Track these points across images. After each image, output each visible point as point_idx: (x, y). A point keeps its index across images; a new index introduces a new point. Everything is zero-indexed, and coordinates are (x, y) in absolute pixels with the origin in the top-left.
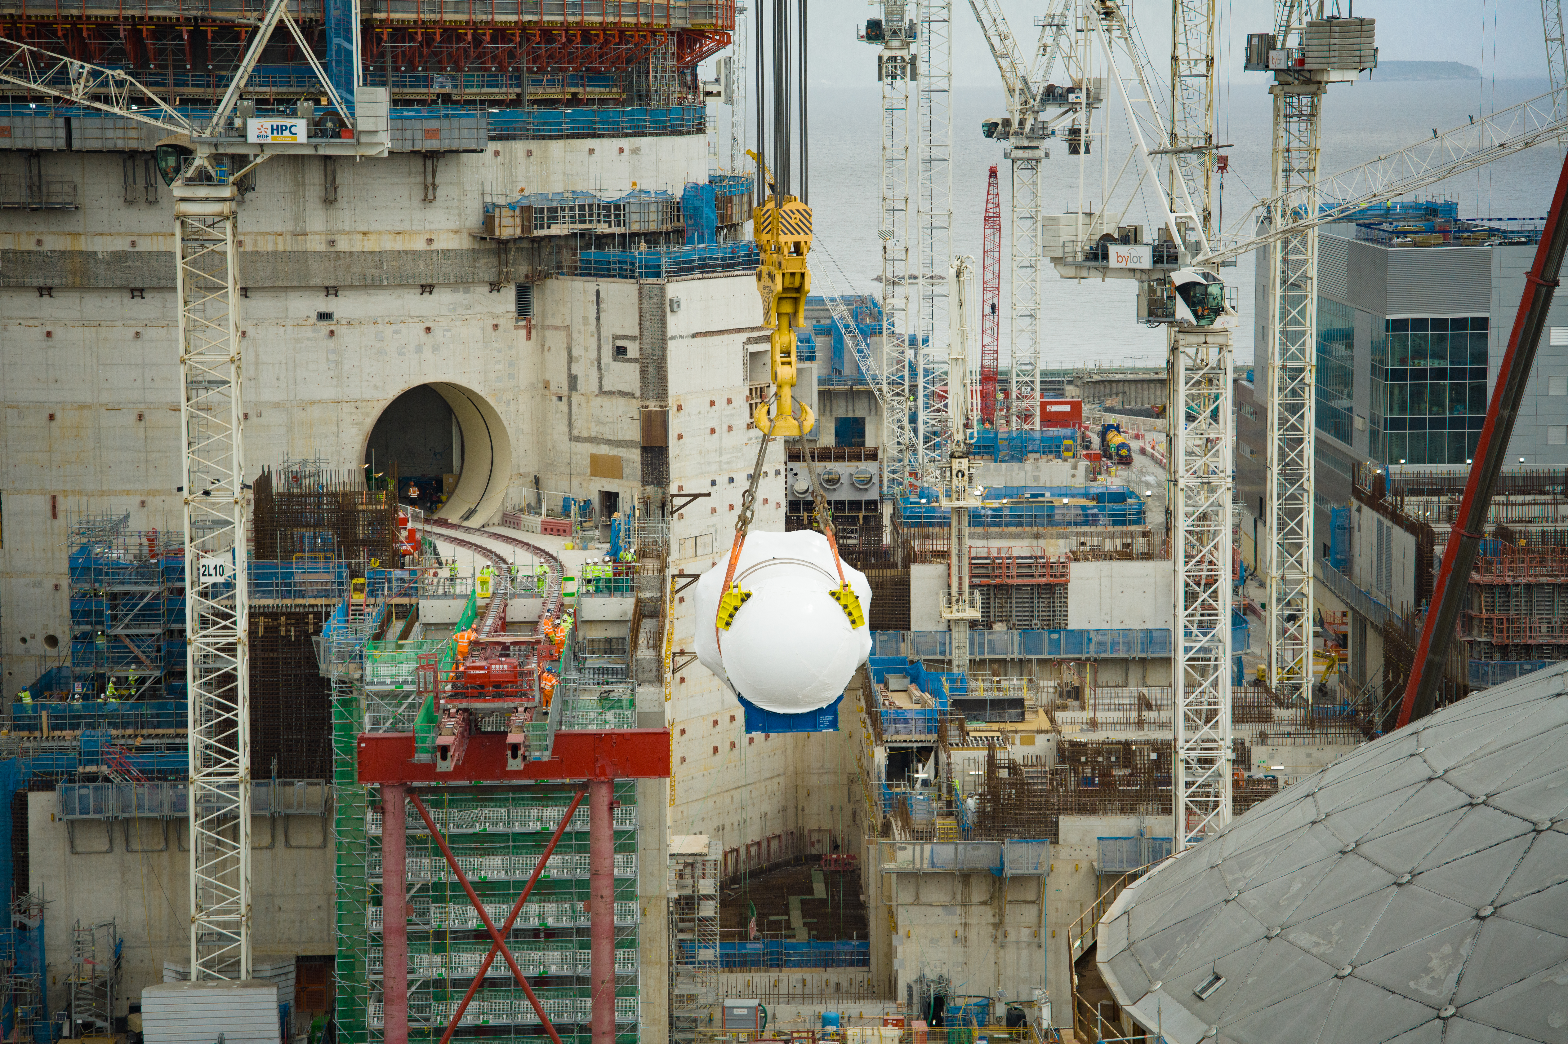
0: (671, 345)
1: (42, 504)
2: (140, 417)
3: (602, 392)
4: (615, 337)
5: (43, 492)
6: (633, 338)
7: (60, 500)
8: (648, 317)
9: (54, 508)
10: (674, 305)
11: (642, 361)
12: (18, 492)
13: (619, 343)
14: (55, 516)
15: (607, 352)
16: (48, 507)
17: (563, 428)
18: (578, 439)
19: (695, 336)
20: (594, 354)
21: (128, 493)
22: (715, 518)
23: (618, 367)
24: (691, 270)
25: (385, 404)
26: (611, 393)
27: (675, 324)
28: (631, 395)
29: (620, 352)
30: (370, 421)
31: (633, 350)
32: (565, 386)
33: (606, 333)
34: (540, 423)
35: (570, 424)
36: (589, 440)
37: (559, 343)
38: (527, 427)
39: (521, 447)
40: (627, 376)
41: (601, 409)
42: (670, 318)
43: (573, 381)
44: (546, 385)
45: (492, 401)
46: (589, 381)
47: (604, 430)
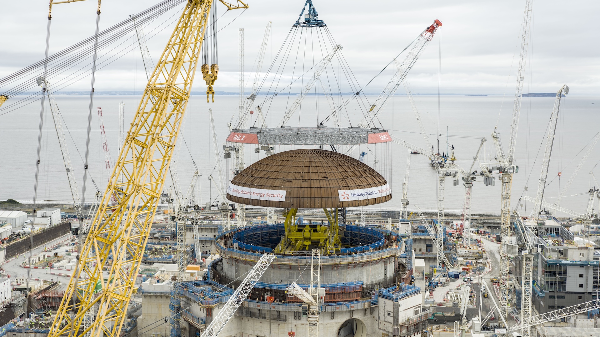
0: (399, 313)
2: (296, 326)
3: (385, 321)
4: (388, 311)
6: (392, 312)
8: (395, 308)
10: (400, 305)
11: (393, 317)
13: (389, 312)
15: (387, 313)
17: (377, 326)
18: (380, 329)
19: (405, 310)
20: (384, 314)
23: (388, 317)
24: (404, 297)
25: (342, 323)
26: (387, 322)
28: (391, 323)
29: (389, 314)
30: (339, 326)
31: (392, 314)
33: (386, 310)
34: (372, 324)
35: (378, 326)
36: (382, 330)
37: (376, 310)
38: (370, 325)
39: (369, 329)
40: (391, 319)
41: (385, 324)
42: (399, 308)
43: (379, 318)
44: (374, 317)
45: (363, 321)
46: (382, 318)
47: (385, 329)
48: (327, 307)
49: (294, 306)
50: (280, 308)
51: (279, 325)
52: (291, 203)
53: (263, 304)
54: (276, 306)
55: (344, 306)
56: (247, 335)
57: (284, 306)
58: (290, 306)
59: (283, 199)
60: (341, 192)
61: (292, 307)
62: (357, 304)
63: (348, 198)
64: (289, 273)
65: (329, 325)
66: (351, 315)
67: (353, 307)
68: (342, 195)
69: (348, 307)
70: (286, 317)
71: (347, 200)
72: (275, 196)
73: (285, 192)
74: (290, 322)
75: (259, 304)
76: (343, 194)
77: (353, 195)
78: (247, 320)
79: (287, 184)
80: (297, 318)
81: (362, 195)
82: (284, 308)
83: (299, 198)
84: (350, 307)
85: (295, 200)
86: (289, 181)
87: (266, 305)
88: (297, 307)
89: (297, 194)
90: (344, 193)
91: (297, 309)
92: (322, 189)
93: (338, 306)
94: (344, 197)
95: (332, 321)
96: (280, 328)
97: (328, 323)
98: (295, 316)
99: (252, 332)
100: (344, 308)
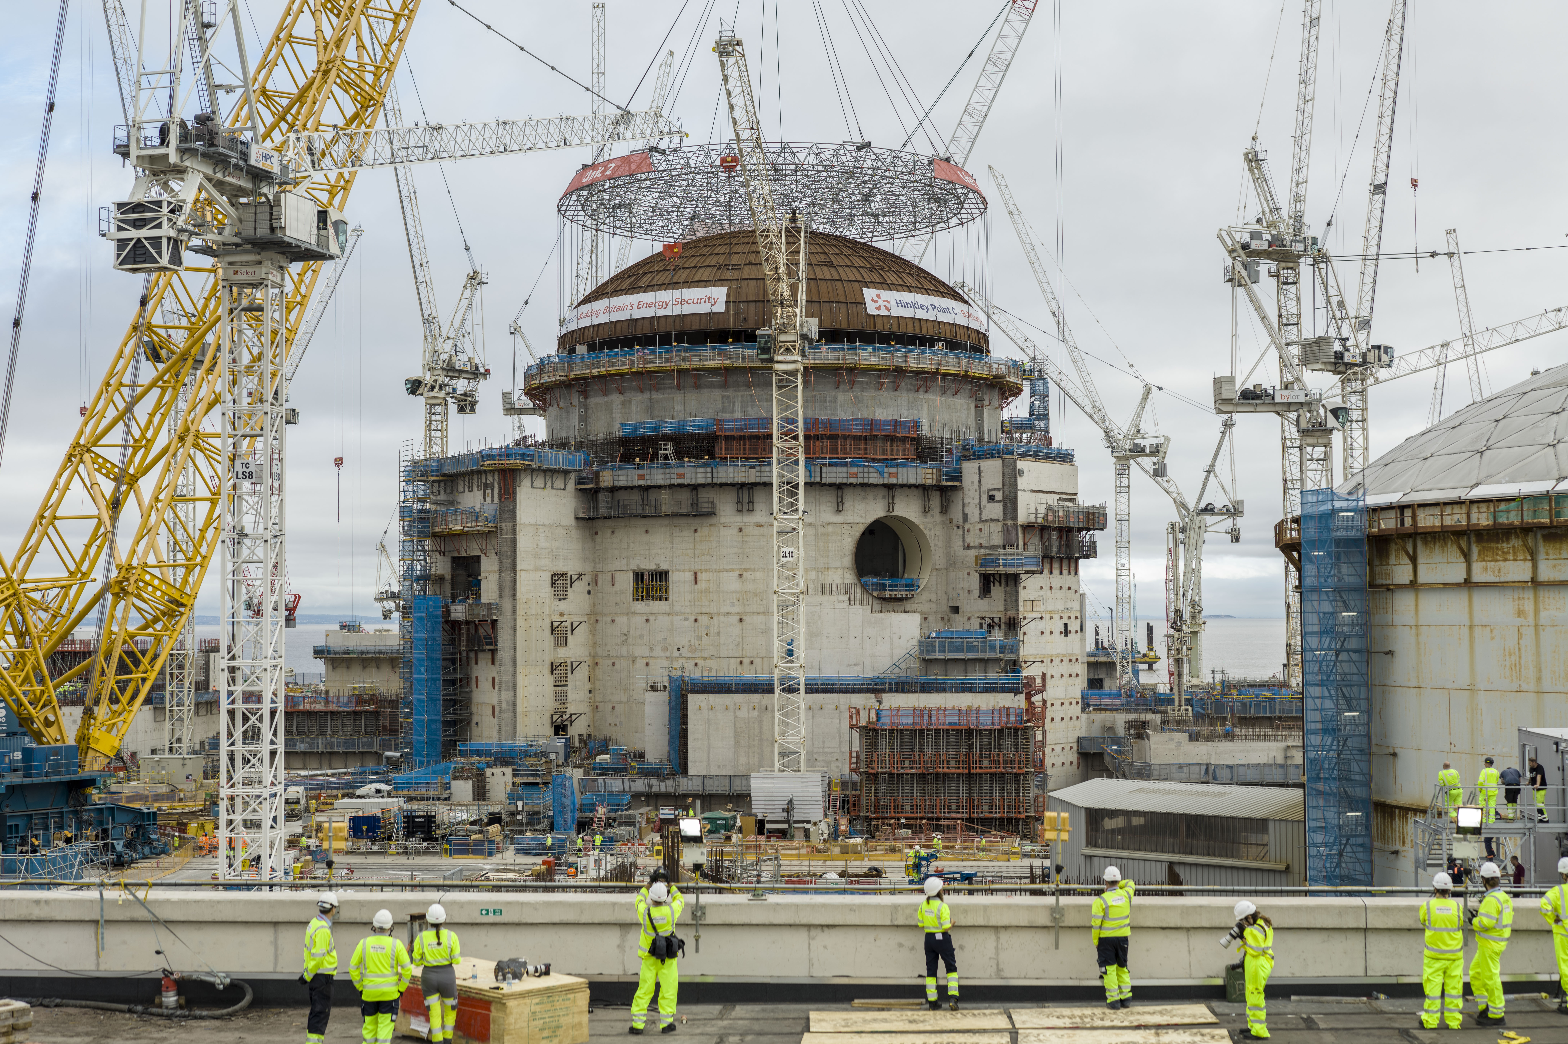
0: (1019, 493)
1: (689, 576)
2: (740, 530)
3: (981, 521)
4: (989, 490)
5: (690, 571)
6: (999, 489)
7: (699, 574)
8: (1007, 476)
9: (696, 578)
10: (1021, 473)
11: (1004, 501)
12: (678, 571)
13: (991, 493)
14: (696, 583)
15: (985, 498)
16: (693, 578)
17: (960, 542)
18: (968, 547)
19: (1033, 491)
20: (977, 501)
21: (733, 570)
22: (1042, 593)
23: (991, 506)
24: (1030, 456)
25: (866, 525)
26: (986, 521)
27: (1022, 483)
28: (998, 520)
29: (991, 498)
30: (858, 534)
31: (999, 496)
32: (961, 520)
33: (984, 488)
34: (948, 541)
35: (964, 541)
36: (975, 547)
37: (957, 499)
38: (940, 544)
39: (937, 555)
40: (995, 510)
41: (981, 530)
42: (1019, 479)
43: (965, 517)
44: (951, 521)
45: (922, 527)
46: (974, 516)
47: (983, 541)
48: (824, 469)
49: (736, 469)
50: (700, 476)
51: (696, 531)
52: (742, 316)
53: (653, 471)
54: (687, 470)
55: (872, 469)
56: (610, 574)
57: (709, 470)
58: (725, 469)
59: (720, 308)
60: (869, 293)
61: (731, 469)
62: (905, 470)
63: (888, 309)
64: (723, 397)
65: (830, 529)
66: (891, 506)
67: (895, 475)
68: (873, 300)
69: (881, 474)
70: (714, 504)
71: (887, 313)
72: (699, 302)
73: (724, 290)
74: (723, 520)
75: (641, 472)
76: (876, 299)
77: (899, 303)
78: (609, 532)
79: (730, 275)
80: (745, 507)
81: (922, 307)
82: (709, 475)
83: (761, 304)
84: (886, 475)
85: (753, 309)
86: (736, 267)
87: (661, 471)
88: (743, 469)
89: (757, 293)
90: (878, 296)
91: (743, 474)
92: (822, 284)
93: (855, 470)
94: (877, 305)
95: (839, 518)
96: (698, 539)
97: (829, 524)
98: (738, 502)
99: (622, 564)
100: (871, 475)
